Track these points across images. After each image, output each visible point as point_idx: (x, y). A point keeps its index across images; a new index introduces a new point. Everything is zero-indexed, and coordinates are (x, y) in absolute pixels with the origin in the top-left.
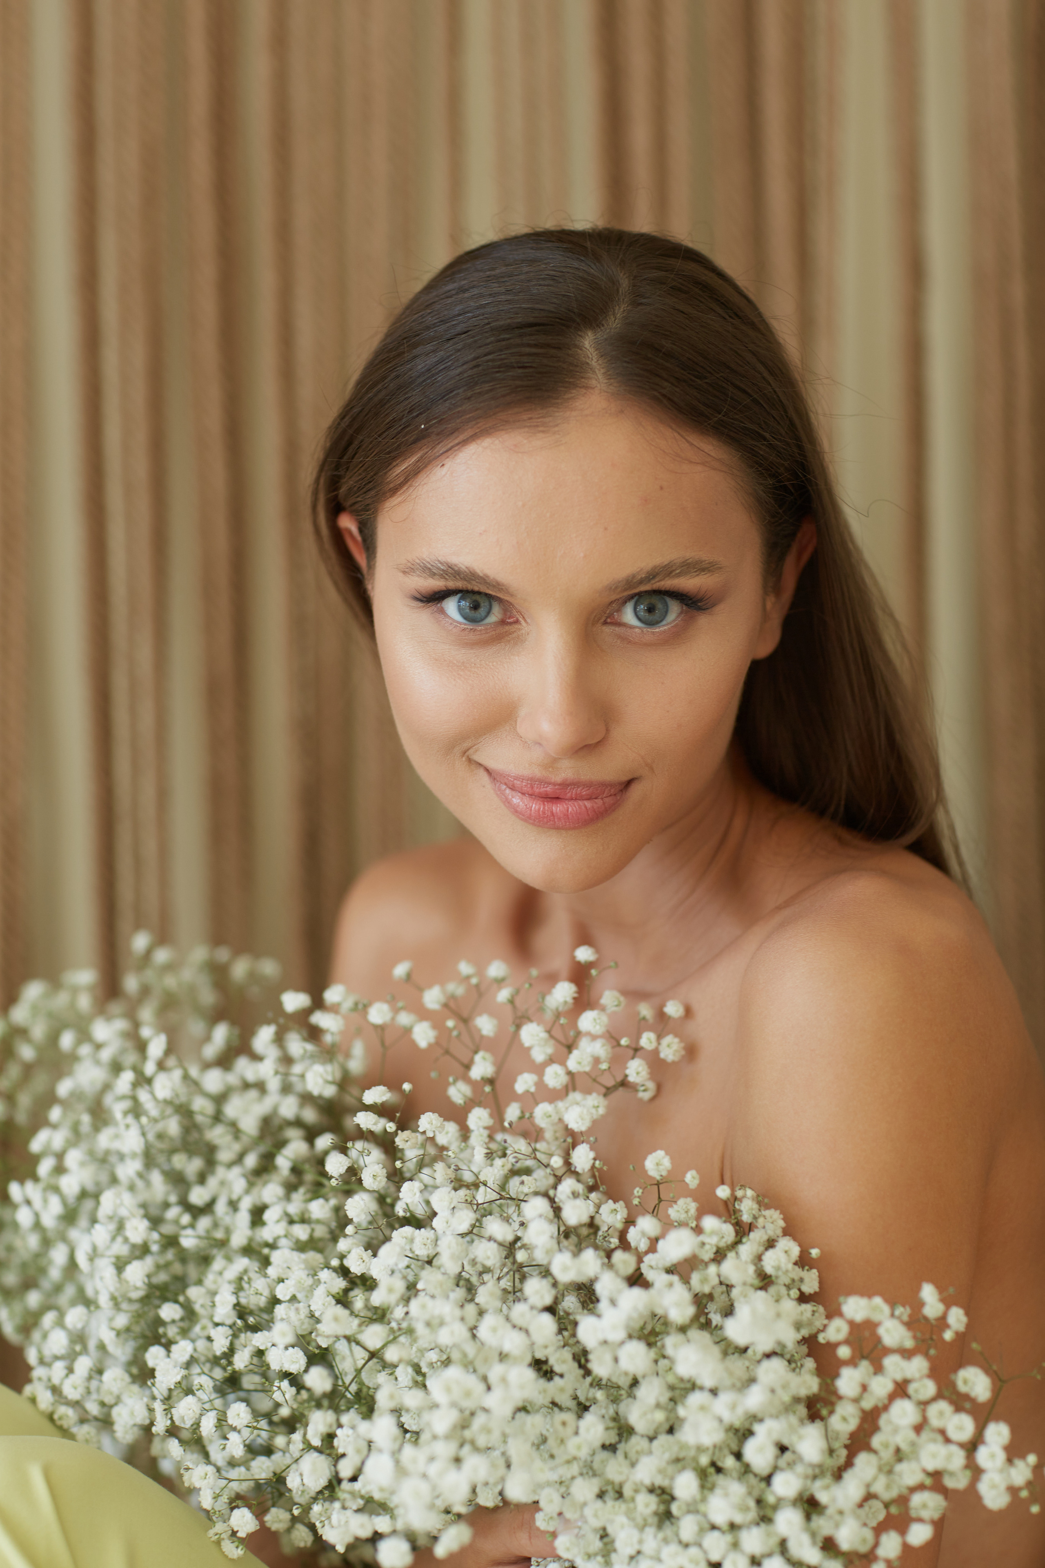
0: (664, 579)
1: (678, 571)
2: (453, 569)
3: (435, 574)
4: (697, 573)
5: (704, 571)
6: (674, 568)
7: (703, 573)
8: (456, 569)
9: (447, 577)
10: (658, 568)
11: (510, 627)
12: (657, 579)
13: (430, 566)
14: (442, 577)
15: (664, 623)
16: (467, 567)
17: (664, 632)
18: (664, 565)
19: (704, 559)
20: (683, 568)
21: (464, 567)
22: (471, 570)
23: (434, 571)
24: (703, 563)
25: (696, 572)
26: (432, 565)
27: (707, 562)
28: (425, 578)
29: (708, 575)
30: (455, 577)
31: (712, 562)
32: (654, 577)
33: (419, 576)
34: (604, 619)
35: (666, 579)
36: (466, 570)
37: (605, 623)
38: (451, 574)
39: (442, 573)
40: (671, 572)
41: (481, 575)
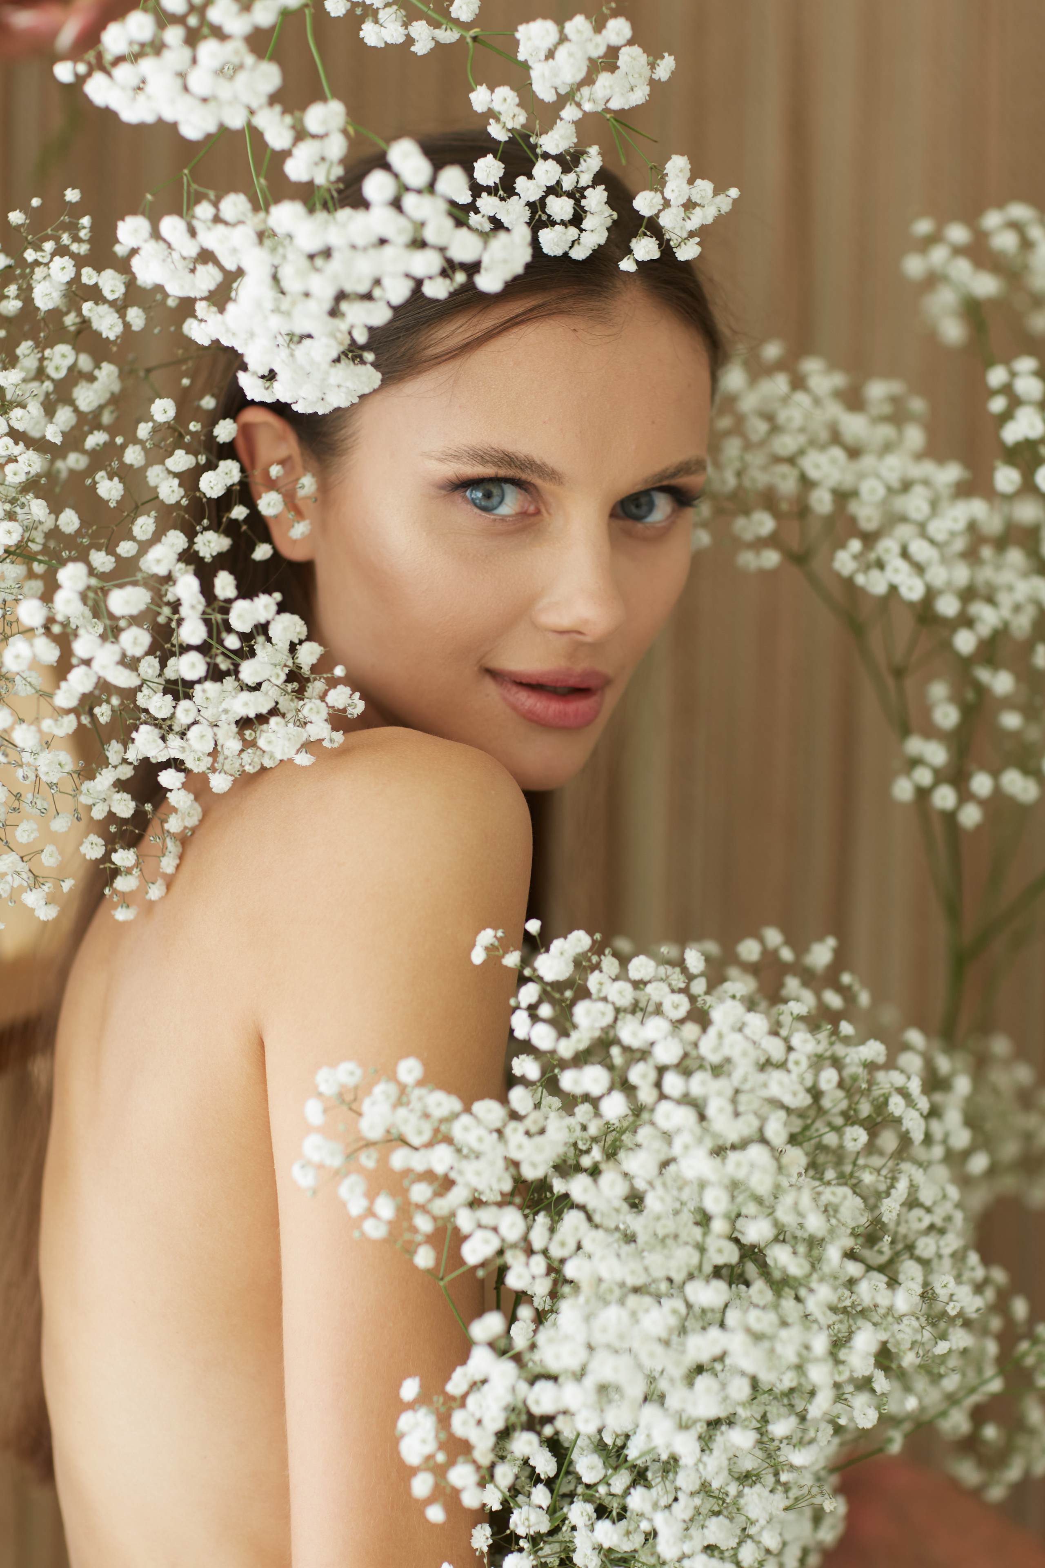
2: (509, 457)
3: (488, 462)
9: (501, 465)
13: (482, 454)
14: (495, 464)
22: (530, 458)
23: (487, 458)
26: (485, 453)
28: (473, 465)
30: (510, 465)
33: (464, 463)
39: (496, 460)
41: (539, 462)
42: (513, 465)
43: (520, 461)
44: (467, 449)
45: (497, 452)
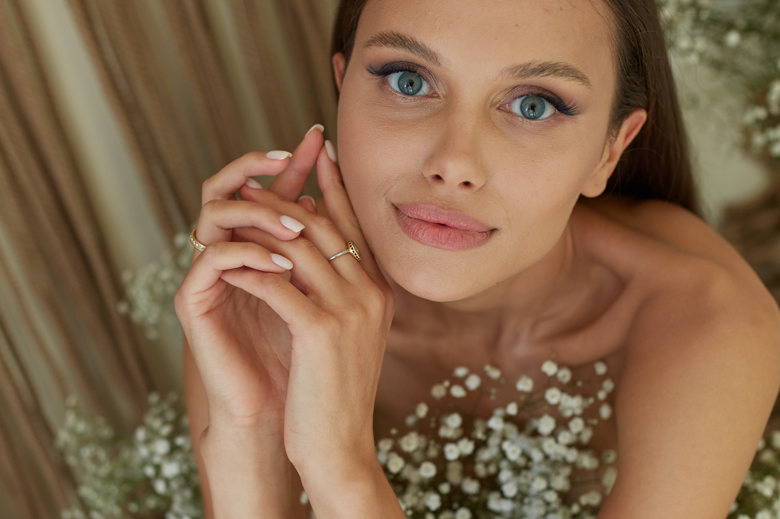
0: (550, 75)
4: (574, 78)
5: (578, 79)
6: (559, 68)
7: (577, 80)
10: (548, 65)
11: (431, 100)
12: (545, 74)
16: (411, 38)
19: (579, 70)
20: (565, 70)
24: (579, 73)
25: (573, 76)
27: (581, 74)
29: (580, 83)
30: (401, 45)
31: (584, 76)
32: (543, 71)
34: (498, 105)
35: (551, 75)
37: (498, 109)
38: (399, 42)
40: (556, 71)
42: (403, 45)
43: (408, 42)
45: (394, 35)
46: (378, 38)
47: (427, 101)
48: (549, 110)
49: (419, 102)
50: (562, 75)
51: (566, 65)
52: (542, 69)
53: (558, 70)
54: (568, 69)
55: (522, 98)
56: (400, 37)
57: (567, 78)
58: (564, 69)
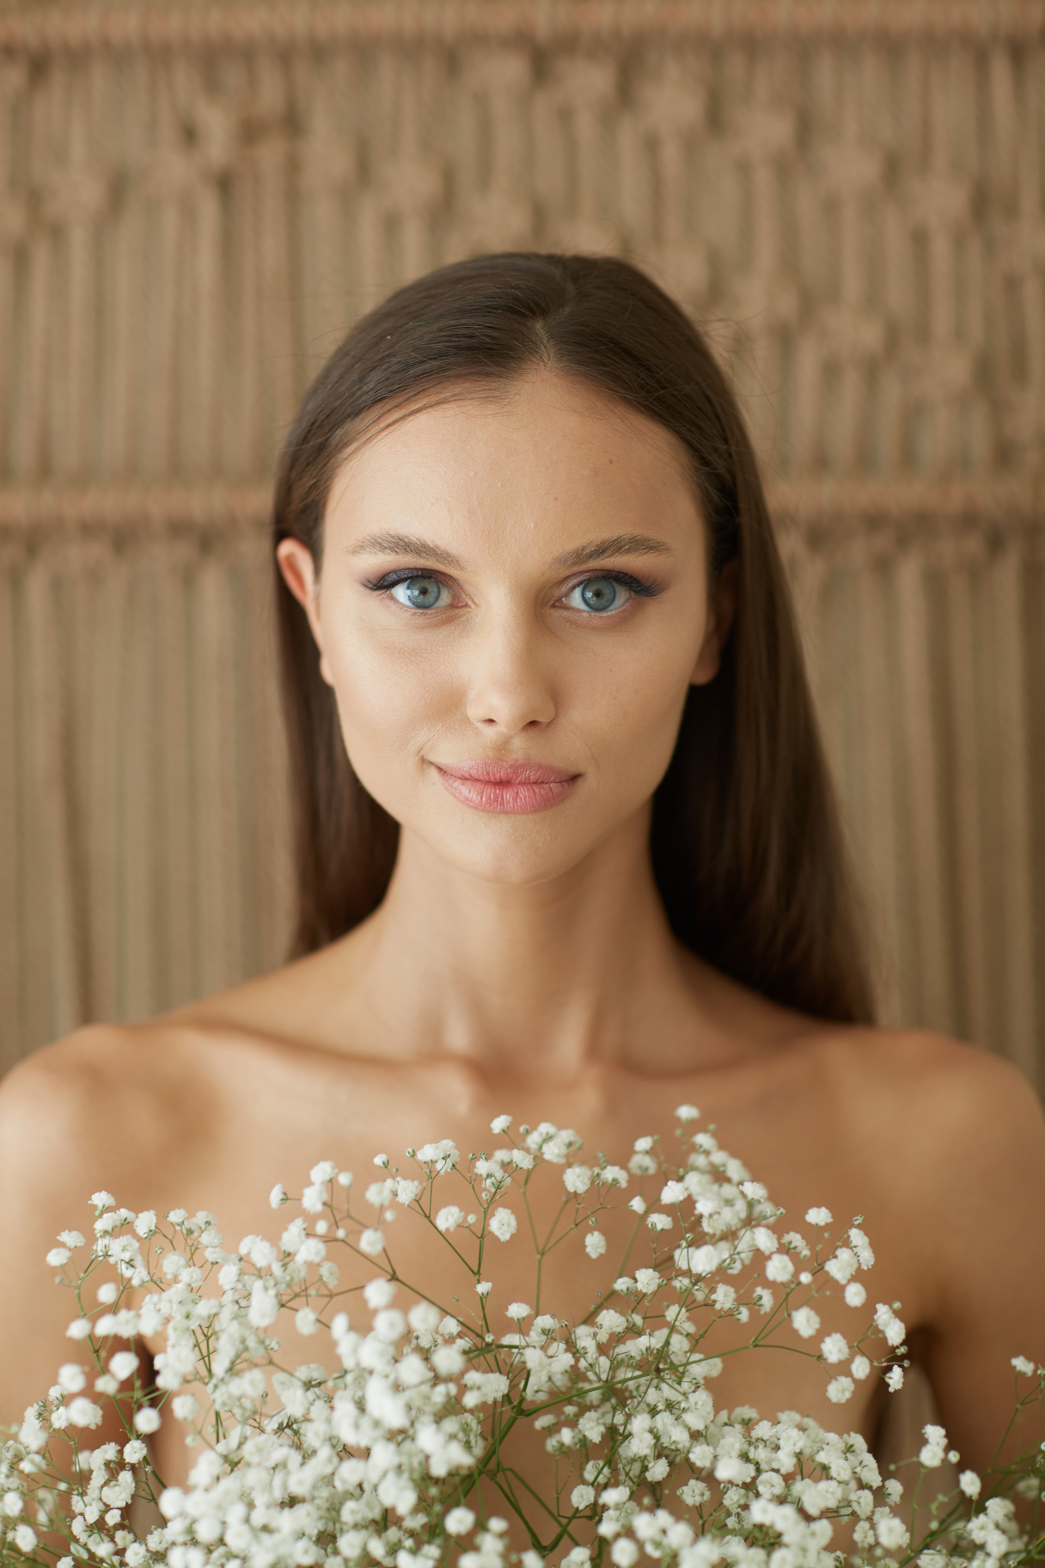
0: (614, 554)
1: (627, 547)
3: (386, 548)
4: (646, 552)
6: (623, 544)
7: (653, 551)
8: (407, 540)
9: (398, 550)
10: (608, 541)
11: (459, 611)
12: (606, 555)
13: (381, 541)
15: (612, 607)
16: (417, 539)
17: (612, 616)
18: (614, 538)
19: (652, 537)
21: (415, 539)
22: (422, 541)
23: (385, 545)
24: (651, 543)
25: (645, 549)
26: (383, 540)
27: (655, 543)
28: (375, 553)
29: (656, 556)
30: (405, 549)
31: (660, 544)
32: (604, 551)
34: (552, 600)
35: (616, 554)
36: (417, 541)
37: (554, 606)
38: (402, 546)
39: (392, 546)
40: (620, 548)
41: (432, 546)
42: (408, 549)
43: (413, 544)
44: (368, 538)
45: (393, 537)
46: (369, 543)
47: (454, 613)
48: (622, 597)
49: (443, 616)
50: (628, 551)
51: (632, 537)
52: (602, 550)
53: (622, 546)
54: (635, 541)
55: (582, 586)
56: (401, 540)
57: (637, 554)
58: (631, 543)
